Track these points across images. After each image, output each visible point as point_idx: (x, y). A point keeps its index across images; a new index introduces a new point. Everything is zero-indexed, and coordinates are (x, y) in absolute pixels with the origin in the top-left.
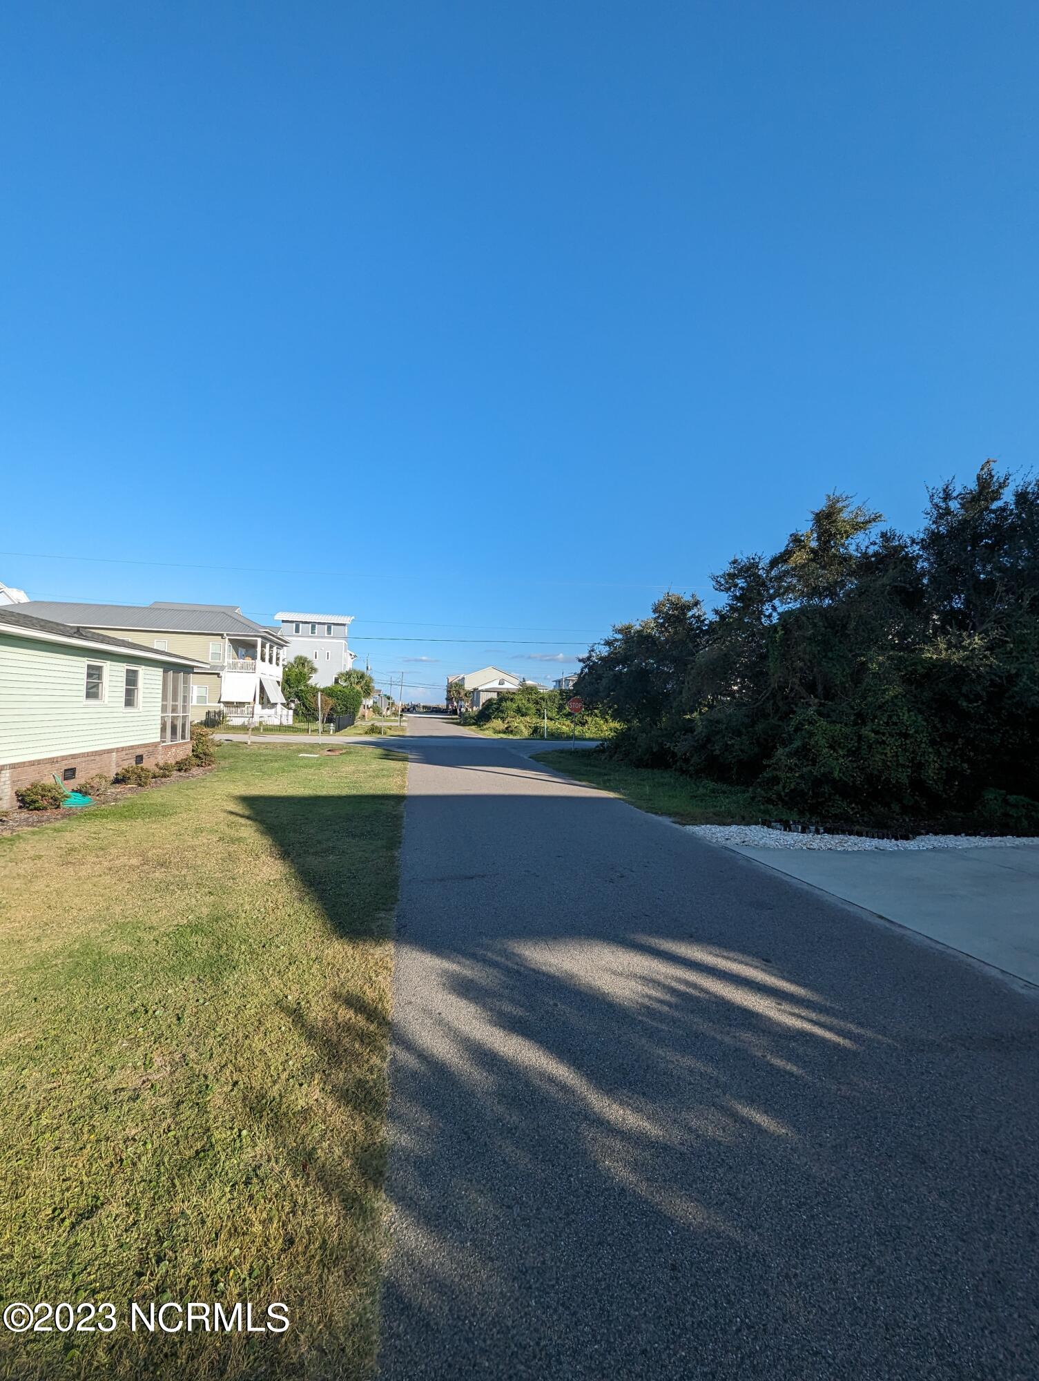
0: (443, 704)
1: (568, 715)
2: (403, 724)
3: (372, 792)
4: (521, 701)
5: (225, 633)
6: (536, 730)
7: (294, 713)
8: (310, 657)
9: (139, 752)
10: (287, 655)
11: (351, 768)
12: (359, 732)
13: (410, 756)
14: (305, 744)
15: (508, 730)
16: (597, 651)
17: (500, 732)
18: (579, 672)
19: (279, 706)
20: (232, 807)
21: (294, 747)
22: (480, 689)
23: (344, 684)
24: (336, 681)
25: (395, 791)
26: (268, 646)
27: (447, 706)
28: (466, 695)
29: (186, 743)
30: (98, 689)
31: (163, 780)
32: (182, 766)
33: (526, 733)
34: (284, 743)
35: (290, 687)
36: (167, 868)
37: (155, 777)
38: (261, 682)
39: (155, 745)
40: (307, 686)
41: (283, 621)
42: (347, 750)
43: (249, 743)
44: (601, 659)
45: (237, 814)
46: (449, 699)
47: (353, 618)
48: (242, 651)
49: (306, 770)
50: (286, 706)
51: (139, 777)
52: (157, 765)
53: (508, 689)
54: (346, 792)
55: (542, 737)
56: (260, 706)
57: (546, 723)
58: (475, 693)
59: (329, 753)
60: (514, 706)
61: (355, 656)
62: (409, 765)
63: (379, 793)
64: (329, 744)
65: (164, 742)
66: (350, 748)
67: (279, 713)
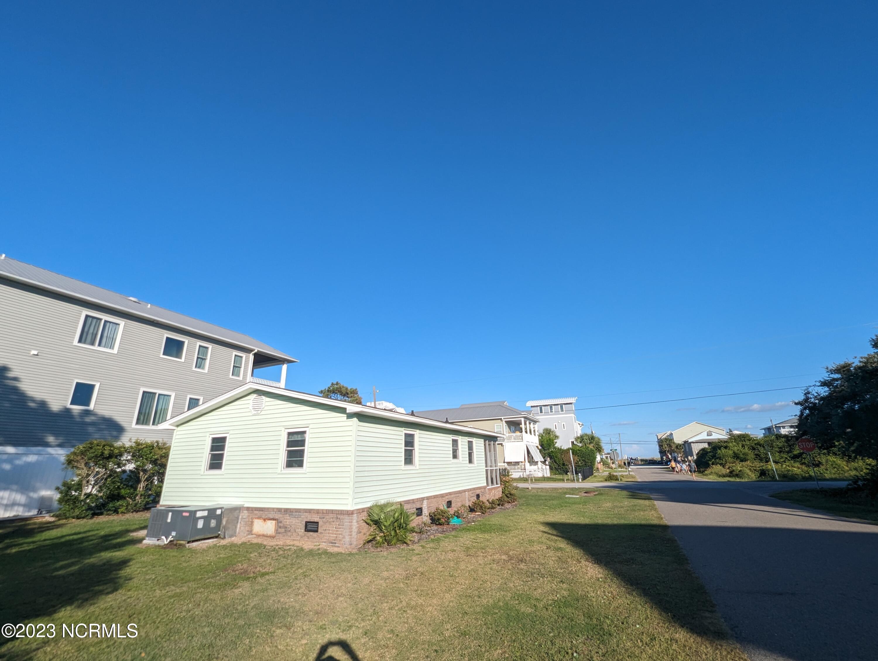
0: (657, 456)
1: (795, 458)
2: (630, 473)
3: (637, 522)
4: (736, 448)
5: (502, 418)
6: (763, 473)
7: (550, 468)
8: (553, 428)
9: (478, 492)
10: (539, 428)
11: (609, 505)
12: (600, 480)
13: (652, 496)
14: (567, 489)
15: (731, 474)
16: (814, 392)
17: (724, 476)
18: (798, 413)
19: (539, 463)
20: (542, 528)
21: (560, 491)
22: (690, 441)
23: (580, 445)
24: (573, 443)
25: (656, 522)
26: (528, 423)
27: (662, 458)
28: (677, 447)
29: (498, 487)
30: (456, 453)
31: (493, 510)
32: (500, 502)
33: (753, 476)
34: (553, 488)
35: (544, 450)
36: (525, 563)
37: (488, 509)
38: (527, 447)
39: (484, 488)
40: (555, 448)
41: (532, 407)
42: (599, 492)
43: (530, 489)
44: (822, 399)
45: (549, 534)
46: (662, 452)
47: (576, 398)
48: (513, 428)
49: (576, 506)
50: (544, 462)
51: (481, 507)
52: (488, 501)
53: (719, 439)
54: (616, 521)
55: (773, 479)
56: (529, 464)
57: (771, 466)
58: (686, 445)
59: (586, 494)
60: (731, 452)
61: (582, 425)
62: (656, 502)
63: (643, 522)
64: (583, 488)
65: (488, 486)
66: (600, 490)
67: (540, 468)
